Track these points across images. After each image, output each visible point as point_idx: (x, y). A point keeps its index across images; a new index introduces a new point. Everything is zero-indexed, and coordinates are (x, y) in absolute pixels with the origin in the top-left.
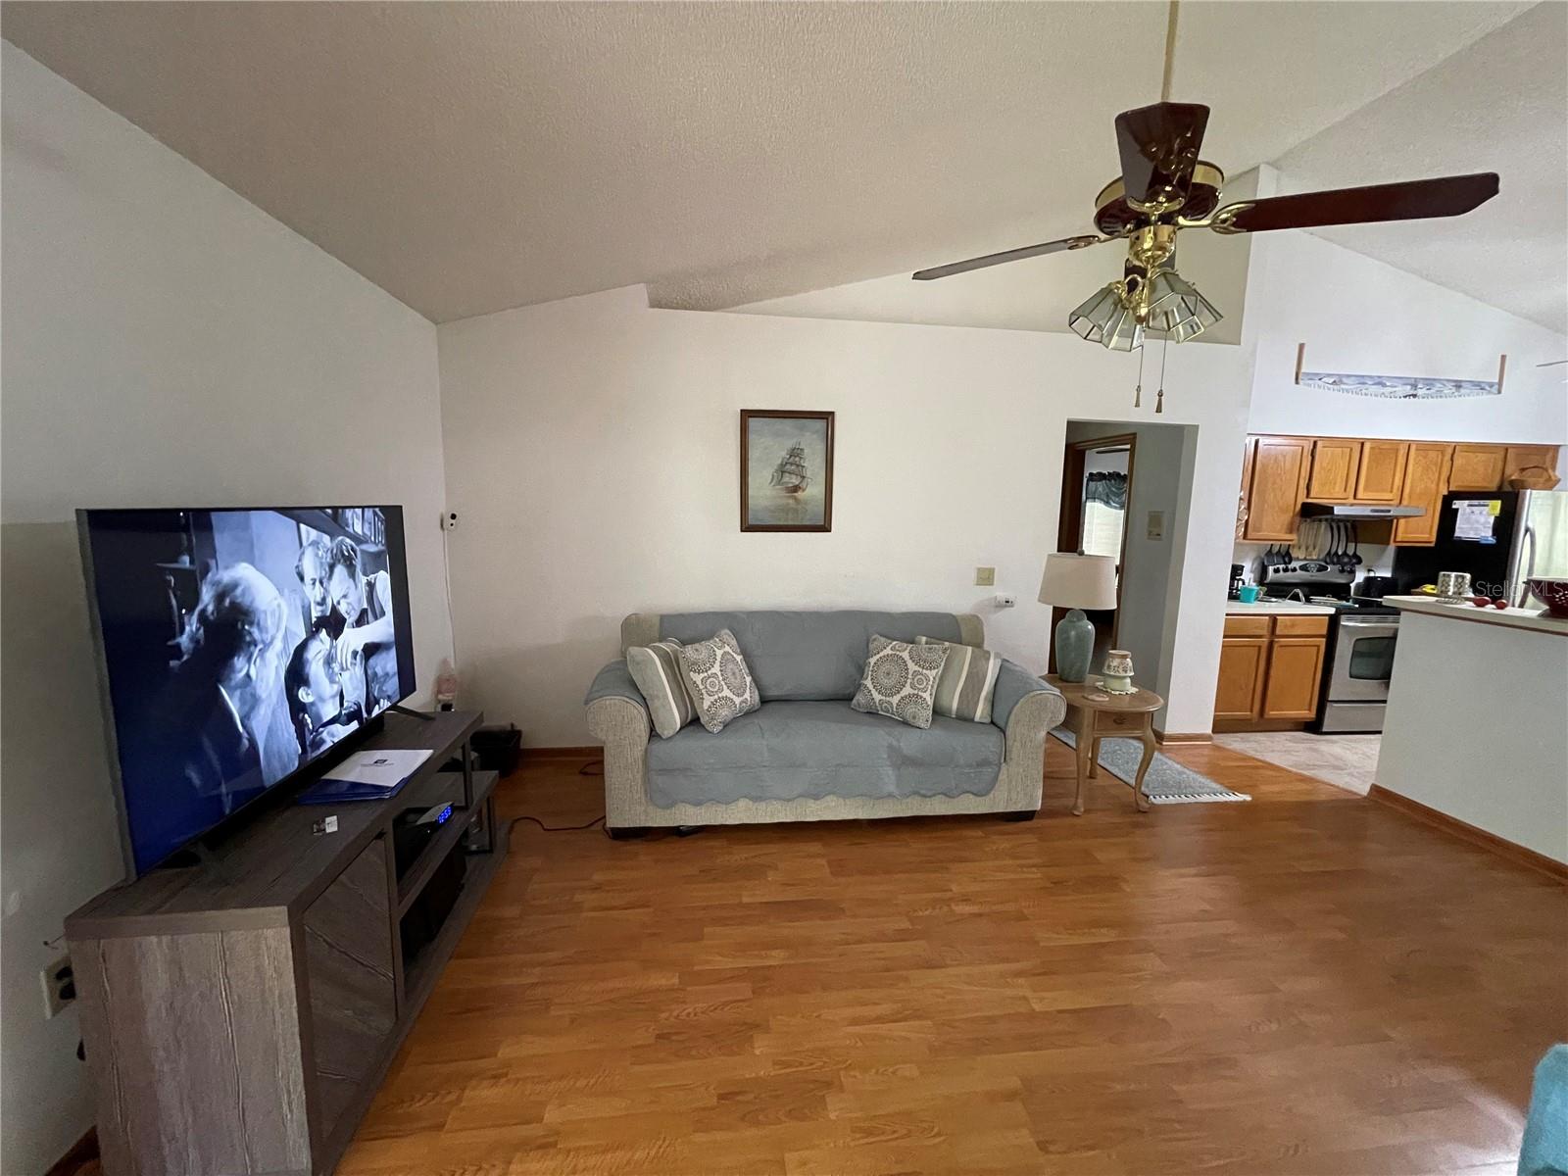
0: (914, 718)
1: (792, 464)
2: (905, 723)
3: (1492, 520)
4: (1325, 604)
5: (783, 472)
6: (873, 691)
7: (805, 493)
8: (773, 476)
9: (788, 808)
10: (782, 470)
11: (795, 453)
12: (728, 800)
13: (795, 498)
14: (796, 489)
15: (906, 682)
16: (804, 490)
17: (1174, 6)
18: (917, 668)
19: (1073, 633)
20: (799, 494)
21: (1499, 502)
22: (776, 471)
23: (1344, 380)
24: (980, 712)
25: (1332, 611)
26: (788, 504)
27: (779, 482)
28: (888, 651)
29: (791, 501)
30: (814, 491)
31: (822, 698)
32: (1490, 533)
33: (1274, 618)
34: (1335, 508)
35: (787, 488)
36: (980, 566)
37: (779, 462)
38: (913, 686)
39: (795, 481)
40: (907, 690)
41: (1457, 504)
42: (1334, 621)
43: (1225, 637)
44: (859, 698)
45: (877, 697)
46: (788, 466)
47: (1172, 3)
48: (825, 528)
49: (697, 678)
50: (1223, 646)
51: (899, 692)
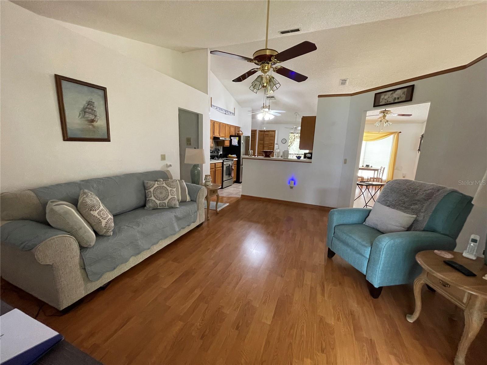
0: (175, 205)
1: (89, 109)
2: (172, 208)
3: (237, 141)
4: (221, 160)
5: (85, 112)
6: (156, 201)
7: (97, 123)
8: (80, 113)
9: (148, 252)
10: (84, 111)
11: (90, 104)
12: (126, 260)
13: (93, 125)
14: (92, 121)
15: (169, 194)
16: (97, 122)
17: (269, 1)
18: (171, 189)
19: (196, 171)
20: (95, 124)
21: (238, 138)
22: (81, 111)
23: (218, 108)
24: (188, 199)
25: (222, 161)
26: (90, 128)
27: (83, 117)
28: (156, 185)
29: (91, 127)
30: (101, 122)
31: (132, 209)
32: (237, 144)
33: (215, 163)
34: (220, 138)
35: (88, 120)
36: (162, 154)
37: (82, 107)
38: (172, 195)
39: (92, 117)
40: (170, 197)
41: (232, 138)
42: (223, 163)
43: (210, 169)
44: (149, 205)
45: (158, 202)
46: (87, 110)
47: (268, 1)
48: (108, 140)
49: (95, 213)
50: (210, 171)
51: (167, 198)
